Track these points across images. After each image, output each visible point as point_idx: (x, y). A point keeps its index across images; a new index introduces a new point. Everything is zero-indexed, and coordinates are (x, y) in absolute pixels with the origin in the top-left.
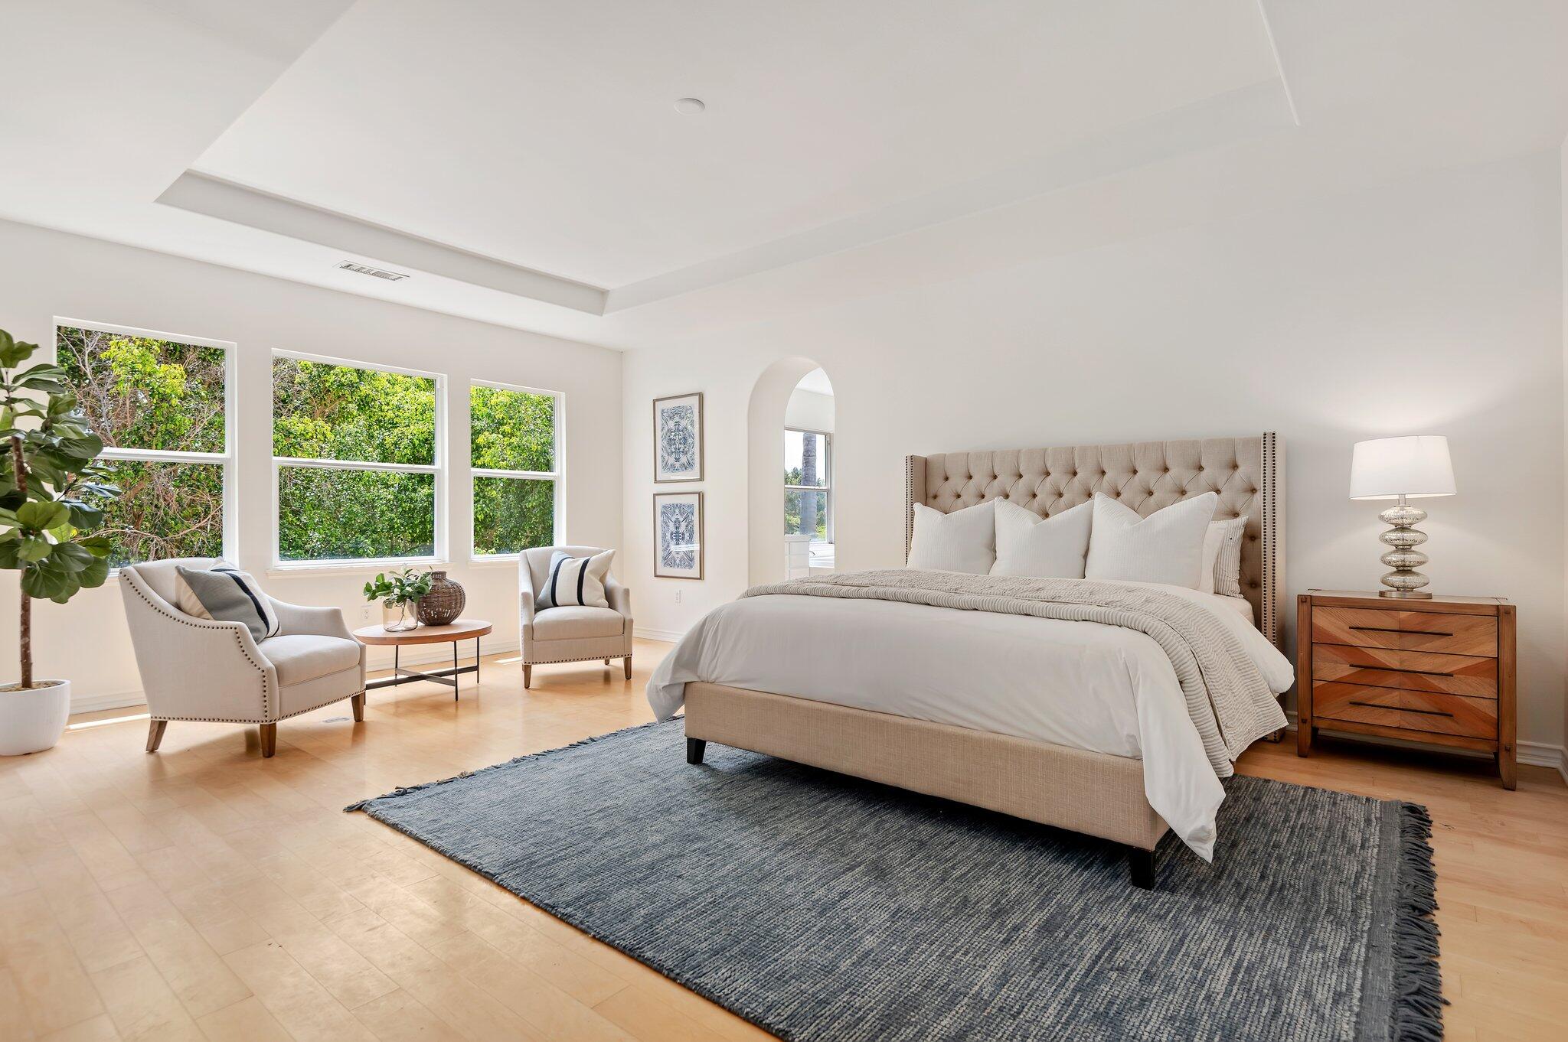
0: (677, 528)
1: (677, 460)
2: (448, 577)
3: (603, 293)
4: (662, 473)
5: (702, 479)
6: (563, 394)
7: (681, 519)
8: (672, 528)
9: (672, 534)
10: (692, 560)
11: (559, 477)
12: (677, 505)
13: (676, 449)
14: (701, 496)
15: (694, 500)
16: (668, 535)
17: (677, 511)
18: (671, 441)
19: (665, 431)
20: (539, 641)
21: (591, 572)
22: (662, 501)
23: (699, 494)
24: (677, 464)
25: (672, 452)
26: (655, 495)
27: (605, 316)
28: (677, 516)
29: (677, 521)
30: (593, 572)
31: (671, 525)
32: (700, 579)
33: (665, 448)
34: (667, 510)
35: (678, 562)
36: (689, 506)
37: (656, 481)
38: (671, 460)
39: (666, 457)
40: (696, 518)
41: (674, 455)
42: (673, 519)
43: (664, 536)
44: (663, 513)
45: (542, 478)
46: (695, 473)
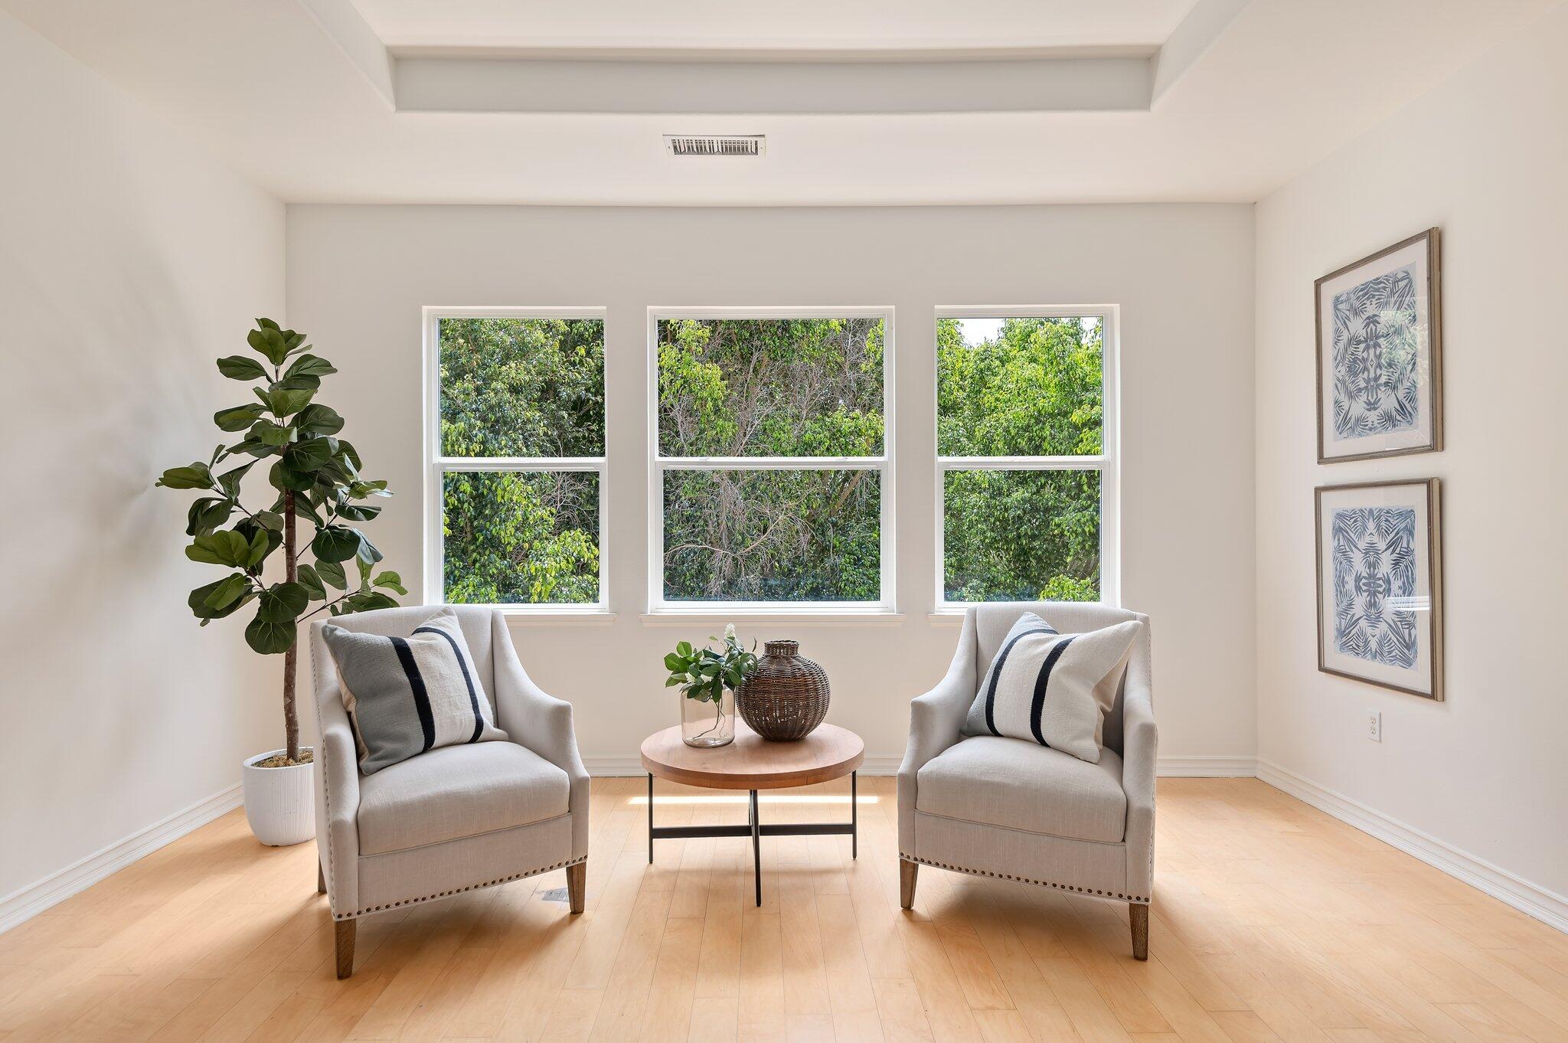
0: (1372, 565)
1: (1372, 406)
2: (801, 652)
3: (1147, 59)
4: (1335, 440)
5: (1437, 443)
6: (1116, 307)
7: (1382, 545)
8: (1359, 565)
9: (1358, 579)
10: (1410, 645)
11: (1109, 464)
12: (1371, 511)
13: (1368, 381)
14: (1435, 491)
15: (1416, 499)
16: (1350, 585)
17: (1371, 526)
18: (1354, 367)
19: (1341, 345)
20: (928, 815)
21: (1067, 671)
22: (1333, 503)
23: (1429, 483)
24: (1373, 417)
25: (1360, 390)
26: (1318, 491)
27: (1157, 105)
28: (1371, 536)
29: (1371, 549)
30: (1075, 671)
31: (1358, 558)
32: (1432, 696)
33: (1344, 383)
34: (1346, 523)
35: (1373, 645)
36: (1400, 514)
37: (1322, 459)
38: (1358, 408)
39: (1346, 404)
40: (1420, 545)
41: (1363, 396)
42: (1362, 545)
43: (1341, 582)
44: (1338, 531)
45: (1069, 468)
46: (1420, 433)
